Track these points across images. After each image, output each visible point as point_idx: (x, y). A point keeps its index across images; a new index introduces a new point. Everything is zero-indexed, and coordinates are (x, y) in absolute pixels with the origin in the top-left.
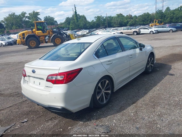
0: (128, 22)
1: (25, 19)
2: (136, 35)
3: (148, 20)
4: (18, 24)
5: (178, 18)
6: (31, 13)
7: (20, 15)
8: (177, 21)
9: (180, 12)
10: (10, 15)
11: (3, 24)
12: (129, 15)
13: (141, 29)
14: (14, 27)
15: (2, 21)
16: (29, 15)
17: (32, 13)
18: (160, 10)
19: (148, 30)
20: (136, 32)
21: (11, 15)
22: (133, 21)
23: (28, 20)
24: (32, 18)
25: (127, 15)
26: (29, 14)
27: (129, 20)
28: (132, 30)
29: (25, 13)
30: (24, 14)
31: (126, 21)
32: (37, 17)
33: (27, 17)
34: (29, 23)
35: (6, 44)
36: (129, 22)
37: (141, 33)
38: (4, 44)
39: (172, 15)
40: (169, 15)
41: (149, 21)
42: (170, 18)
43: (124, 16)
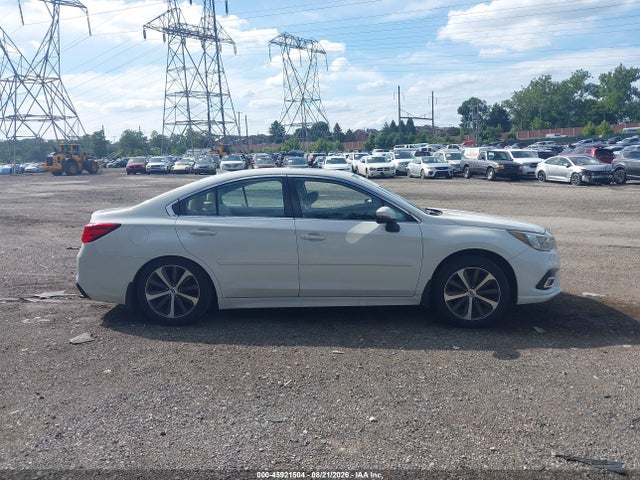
1: (581, 96)
4: (554, 114)
6: (610, 73)
7: (565, 83)
10: (534, 84)
11: (508, 110)
14: (537, 121)
15: (507, 102)
16: (598, 83)
17: (613, 72)
21: (537, 83)
23: (590, 97)
24: (610, 91)
26: (603, 78)
29: (585, 75)
30: (579, 79)
32: (629, 88)
33: (587, 88)
34: (590, 109)
35: (431, 173)
38: (427, 171)
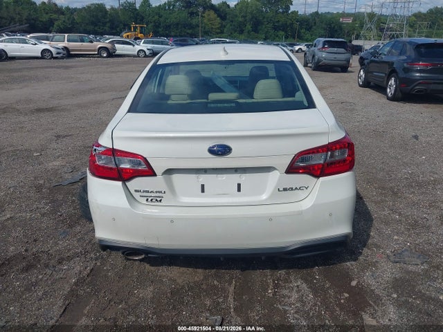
0: (51, 22)
2: (107, 57)
3: (106, 23)
5: (169, 26)
8: (167, 32)
9: (170, 13)
12: (49, 2)
13: (117, 43)
18: (129, 3)
19: (131, 46)
20: (105, 49)
22: (66, 21)
25: (44, 3)
27: (55, 16)
28: (95, 43)
31: (45, 18)
36: (56, 23)
37: (118, 52)
39: (157, 17)
40: (150, 17)
41: (108, 25)
42: (153, 24)
43: (35, 3)
